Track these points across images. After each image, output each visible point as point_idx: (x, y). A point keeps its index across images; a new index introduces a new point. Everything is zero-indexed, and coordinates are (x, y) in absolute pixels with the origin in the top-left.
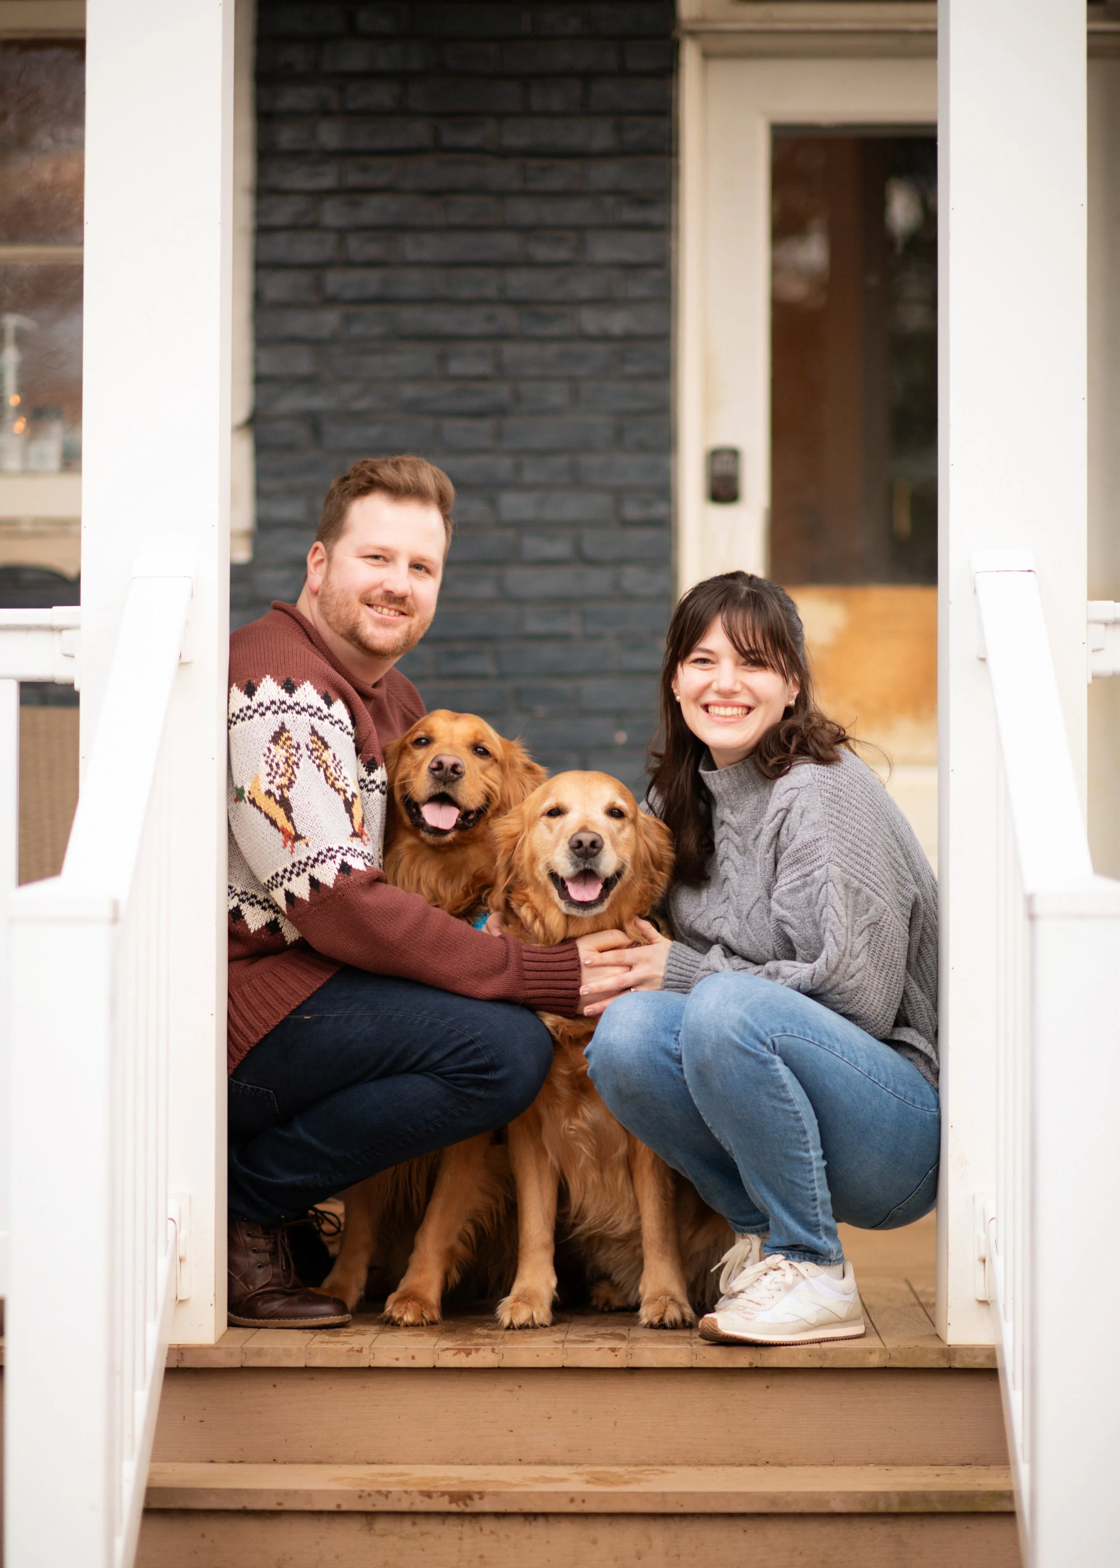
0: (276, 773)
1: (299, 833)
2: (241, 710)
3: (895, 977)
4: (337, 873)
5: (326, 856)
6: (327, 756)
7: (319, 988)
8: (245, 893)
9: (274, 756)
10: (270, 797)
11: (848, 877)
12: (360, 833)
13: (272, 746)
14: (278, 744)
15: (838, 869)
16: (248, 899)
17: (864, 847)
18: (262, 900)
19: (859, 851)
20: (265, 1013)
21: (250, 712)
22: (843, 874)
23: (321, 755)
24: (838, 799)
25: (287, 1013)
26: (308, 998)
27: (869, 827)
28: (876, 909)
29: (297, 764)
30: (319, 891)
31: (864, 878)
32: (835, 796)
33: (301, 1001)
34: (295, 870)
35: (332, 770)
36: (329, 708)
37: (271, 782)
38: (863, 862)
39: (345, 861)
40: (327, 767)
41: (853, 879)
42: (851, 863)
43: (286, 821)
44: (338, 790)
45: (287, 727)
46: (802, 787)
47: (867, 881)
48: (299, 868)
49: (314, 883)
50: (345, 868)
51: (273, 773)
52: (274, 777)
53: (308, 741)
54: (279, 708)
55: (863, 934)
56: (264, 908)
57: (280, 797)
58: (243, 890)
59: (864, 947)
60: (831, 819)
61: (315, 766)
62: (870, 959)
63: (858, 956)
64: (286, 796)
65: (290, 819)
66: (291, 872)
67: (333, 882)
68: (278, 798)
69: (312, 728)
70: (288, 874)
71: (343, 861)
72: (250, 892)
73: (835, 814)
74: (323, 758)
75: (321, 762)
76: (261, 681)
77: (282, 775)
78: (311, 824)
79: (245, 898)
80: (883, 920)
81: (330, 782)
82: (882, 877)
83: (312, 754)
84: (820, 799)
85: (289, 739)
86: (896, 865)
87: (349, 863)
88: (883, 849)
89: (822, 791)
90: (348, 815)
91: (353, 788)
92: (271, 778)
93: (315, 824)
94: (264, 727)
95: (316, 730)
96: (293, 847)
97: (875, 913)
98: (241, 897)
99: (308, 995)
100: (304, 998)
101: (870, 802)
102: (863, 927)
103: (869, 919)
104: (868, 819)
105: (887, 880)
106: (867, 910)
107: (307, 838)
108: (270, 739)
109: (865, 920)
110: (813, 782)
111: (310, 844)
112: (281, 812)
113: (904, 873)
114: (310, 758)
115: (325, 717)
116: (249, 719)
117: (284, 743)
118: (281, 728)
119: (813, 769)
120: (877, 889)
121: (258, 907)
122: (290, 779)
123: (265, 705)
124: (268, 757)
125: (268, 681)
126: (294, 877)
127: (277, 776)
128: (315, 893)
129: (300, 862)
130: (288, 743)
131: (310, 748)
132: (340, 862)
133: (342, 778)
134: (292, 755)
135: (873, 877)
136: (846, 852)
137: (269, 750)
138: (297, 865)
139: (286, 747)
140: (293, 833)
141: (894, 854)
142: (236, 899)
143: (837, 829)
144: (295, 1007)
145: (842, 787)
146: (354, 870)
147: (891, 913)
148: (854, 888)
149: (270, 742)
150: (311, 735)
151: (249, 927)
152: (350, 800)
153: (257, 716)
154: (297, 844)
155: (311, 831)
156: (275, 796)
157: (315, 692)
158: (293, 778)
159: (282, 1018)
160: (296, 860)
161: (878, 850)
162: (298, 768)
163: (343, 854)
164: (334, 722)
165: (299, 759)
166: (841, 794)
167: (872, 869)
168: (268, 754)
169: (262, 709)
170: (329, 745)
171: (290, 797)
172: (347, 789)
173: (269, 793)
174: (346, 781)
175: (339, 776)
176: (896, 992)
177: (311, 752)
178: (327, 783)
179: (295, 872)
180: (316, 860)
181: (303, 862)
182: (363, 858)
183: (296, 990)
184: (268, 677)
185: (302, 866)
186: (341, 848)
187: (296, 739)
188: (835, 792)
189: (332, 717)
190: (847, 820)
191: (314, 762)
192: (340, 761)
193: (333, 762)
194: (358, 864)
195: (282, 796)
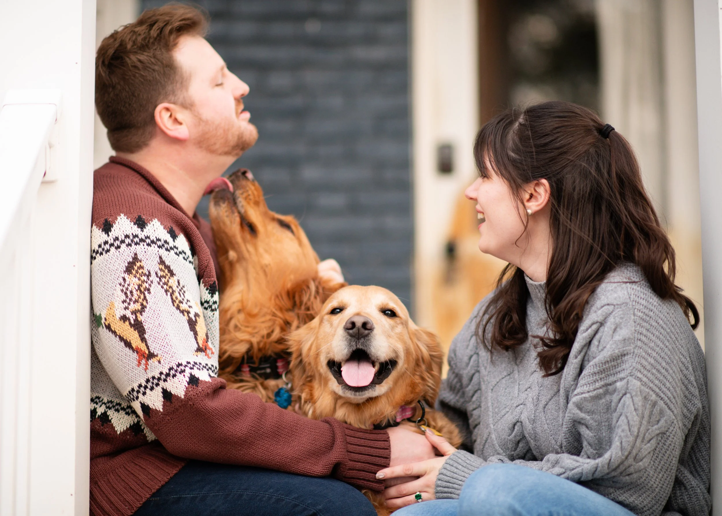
0: (131, 300)
1: (152, 352)
2: (100, 246)
3: (668, 479)
4: (187, 385)
5: (176, 371)
6: (173, 282)
7: (176, 475)
8: (111, 402)
9: (129, 285)
10: (124, 322)
11: (647, 390)
12: (204, 348)
13: (126, 276)
14: (132, 273)
15: (638, 383)
16: (114, 406)
17: (664, 364)
18: (125, 407)
19: (660, 368)
20: (129, 497)
21: (107, 247)
22: (642, 387)
23: (168, 281)
24: (648, 319)
25: (148, 496)
26: (166, 483)
27: (670, 347)
28: (666, 421)
29: (149, 290)
30: (171, 402)
31: (660, 392)
32: (646, 315)
33: (160, 485)
34: (149, 385)
35: (177, 294)
36: (174, 241)
37: (126, 308)
38: (662, 378)
39: (193, 374)
40: (173, 292)
41: (651, 393)
42: (652, 377)
43: (140, 342)
44: (182, 312)
45: (139, 257)
46: (618, 305)
47: (662, 395)
48: (153, 383)
49: (167, 395)
50: (193, 380)
51: (128, 300)
52: (129, 304)
53: (157, 269)
54: (132, 241)
55: (652, 442)
56: (128, 414)
57: (134, 321)
58: (109, 400)
59: (649, 453)
60: (640, 337)
61: (163, 290)
62: (652, 463)
63: (641, 460)
64: (139, 319)
65: (143, 340)
66: (146, 387)
67: (184, 393)
68: (132, 322)
69: (160, 258)
70: (142, 389)
71: (191, 374)
72: (115, 401)
73: (645, 332)
74: (169, 284)
75: (168, 288)
76: (116, 219)
77: (136, 301)
78: (162, 344)
79: (111, 406)
80: (670, 431)
81: (176, 305)
82: (674, 393)
83: (160, 280)
84: (633, 317)
85: (141, 267)
86: (686, 382)
87: (197, 376)
88: (677, 367)
89: (636, 310)
90: (192, 333)
91: (196, 308)
92: (126, 304)
93: (165, 342)
94: (119, 259)
95: (164, 259)
96: (146, 364)
97: (664, 424)
98: (108, 405)
99: (167, 480)
100: (163, 483)
101: (673, 323)
102: (653, 435)
103: (659, 429)
104: (669, 339)
105: (677, 395)
106: (658, 421)
107: (159, 356)
108: (125, 269)
109: (656, 429)
110: (628, 301)
111: (162, 362)
112: (136, 334)
113: (692, 389)
114: (159, 284)
115: (171, 248)
116: (106, 253)
117: (137, 272)
118: (133, 259)
119: (629, 289)
120: (669, 403)
121: (122, 413)
122: (142, 304)
123: (120, 239)
124: (124, 286)
125: (122, 219)
126: (148, 391)
127: (132, 303)
128: (168, 404)
129: (153, 378)
130: (140, 271)
131: (159, 275)
132: (189, 376)
133: (185, 301)
134: (144, 281)
135: (667, 392)
136: (649, 367)
137: (124, 279)
138: (151, 380)
139: (138, 275)
140: (147, 352)
141: (685, 372)
142: (104, 407)
143: (644, 346)
144: (155, 490)
145: (653, 308)
146: (202, 381)
147: (677, 425)
148: (652, 401)
149: (125, 272)
150: (159, 264)
151: (116, 429)
152: (194, 319)
153: (113, 249)
154: (150, 362)
155: (162, 349)
156: (129, 320)
157: (162, 227)
158: (145, 303)
159: (144, 500)
160: (150, 376)
161: (674, 368)
162: (149, 293)
163: (191, 368)
164: (178, 253)
165: (150, 285)
166: (651, 314)
167: (668, 384)
168: (123, 284)
169: (117, 243)
170: (174, 272)
171: (143, 320)
172: (190, 310)
173: (124, 318)
174: (189, 303)
175: (183, 299)
176: (666, 492)
177: (160, 279)
178: (174, 305)
179: (149, 387)
180: (168, 375)
181: (157, 377)
182: (208, 370)
183: (155, 476)
184: (122, 215)
185: (155, 381)
186: (189, 363)
187: (147, 268)
188: (647, 311)
189: (177, 249)
190: (654, 338)
191: (162, 287)
192: (184, 287)
193: (177, 287)
194: (203, 376)
195: (136, 320)
